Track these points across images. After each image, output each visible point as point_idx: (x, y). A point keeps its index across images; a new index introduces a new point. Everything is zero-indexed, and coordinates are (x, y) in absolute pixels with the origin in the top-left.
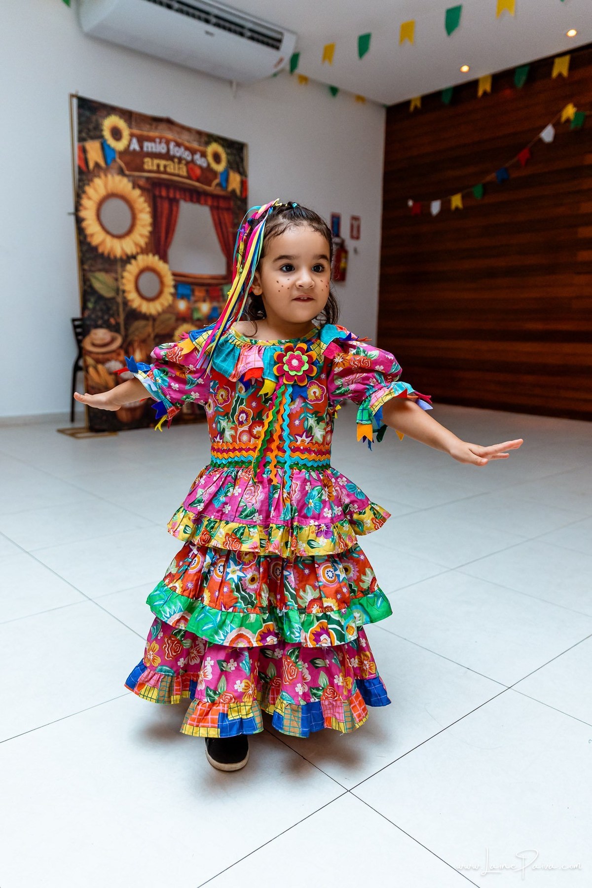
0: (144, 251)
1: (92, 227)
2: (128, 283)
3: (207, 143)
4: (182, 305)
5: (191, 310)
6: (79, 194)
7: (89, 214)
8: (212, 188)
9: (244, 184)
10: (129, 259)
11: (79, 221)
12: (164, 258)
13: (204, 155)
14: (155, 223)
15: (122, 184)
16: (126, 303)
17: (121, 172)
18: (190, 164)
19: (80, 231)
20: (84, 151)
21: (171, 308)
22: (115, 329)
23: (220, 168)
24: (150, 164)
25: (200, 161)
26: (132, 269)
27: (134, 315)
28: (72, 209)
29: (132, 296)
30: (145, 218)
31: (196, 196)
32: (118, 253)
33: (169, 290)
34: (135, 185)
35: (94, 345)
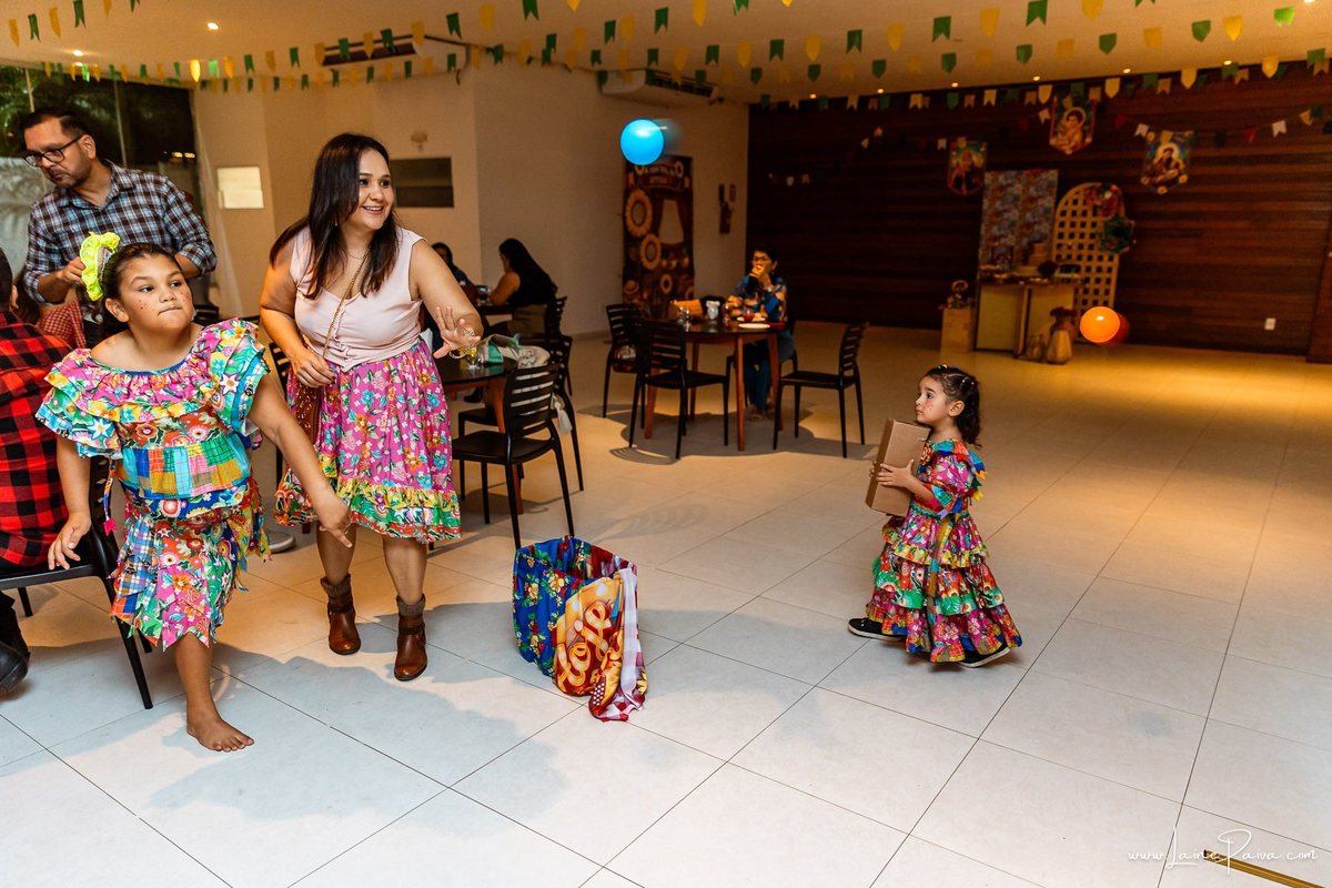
0: (650, 232)
1: (630, 222)
2: (643, 254)
3: (674, 162)
4: (664, 263)
5: (669, 265)
6: (625, 203)
7: (628, 214)
8: (678, 189)
9: (691, 183)
10: (644, 237)
11: (624, 218)
12: (657, 235)
13: (674, 169)
14: (654, 216)
15: (639, 194)
16: (641, 264)
17: (641, 188)
18: (668, 176)
19: (625, 226)
20: (627, 179)
21: (659, 266)
22: (635, 279)
23: (680, 175)
24: (652, 180)
25: (672, 173)
26: (644, 243)
27: (645, 271)
28: (620, 211)
29: (644, 259)
30: (650, 212)
31: (671, 195)
32: (639, 235)
33: (659, 254)
34: (647, 194)
35: (629, 290)
